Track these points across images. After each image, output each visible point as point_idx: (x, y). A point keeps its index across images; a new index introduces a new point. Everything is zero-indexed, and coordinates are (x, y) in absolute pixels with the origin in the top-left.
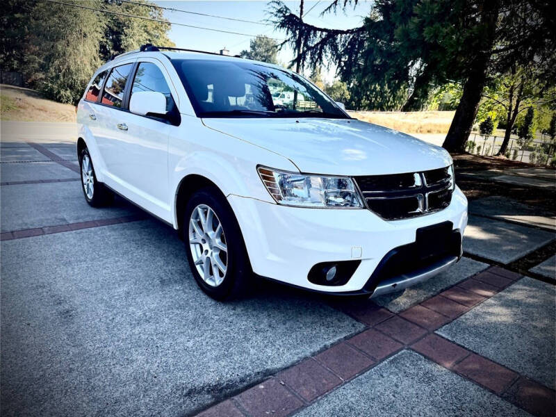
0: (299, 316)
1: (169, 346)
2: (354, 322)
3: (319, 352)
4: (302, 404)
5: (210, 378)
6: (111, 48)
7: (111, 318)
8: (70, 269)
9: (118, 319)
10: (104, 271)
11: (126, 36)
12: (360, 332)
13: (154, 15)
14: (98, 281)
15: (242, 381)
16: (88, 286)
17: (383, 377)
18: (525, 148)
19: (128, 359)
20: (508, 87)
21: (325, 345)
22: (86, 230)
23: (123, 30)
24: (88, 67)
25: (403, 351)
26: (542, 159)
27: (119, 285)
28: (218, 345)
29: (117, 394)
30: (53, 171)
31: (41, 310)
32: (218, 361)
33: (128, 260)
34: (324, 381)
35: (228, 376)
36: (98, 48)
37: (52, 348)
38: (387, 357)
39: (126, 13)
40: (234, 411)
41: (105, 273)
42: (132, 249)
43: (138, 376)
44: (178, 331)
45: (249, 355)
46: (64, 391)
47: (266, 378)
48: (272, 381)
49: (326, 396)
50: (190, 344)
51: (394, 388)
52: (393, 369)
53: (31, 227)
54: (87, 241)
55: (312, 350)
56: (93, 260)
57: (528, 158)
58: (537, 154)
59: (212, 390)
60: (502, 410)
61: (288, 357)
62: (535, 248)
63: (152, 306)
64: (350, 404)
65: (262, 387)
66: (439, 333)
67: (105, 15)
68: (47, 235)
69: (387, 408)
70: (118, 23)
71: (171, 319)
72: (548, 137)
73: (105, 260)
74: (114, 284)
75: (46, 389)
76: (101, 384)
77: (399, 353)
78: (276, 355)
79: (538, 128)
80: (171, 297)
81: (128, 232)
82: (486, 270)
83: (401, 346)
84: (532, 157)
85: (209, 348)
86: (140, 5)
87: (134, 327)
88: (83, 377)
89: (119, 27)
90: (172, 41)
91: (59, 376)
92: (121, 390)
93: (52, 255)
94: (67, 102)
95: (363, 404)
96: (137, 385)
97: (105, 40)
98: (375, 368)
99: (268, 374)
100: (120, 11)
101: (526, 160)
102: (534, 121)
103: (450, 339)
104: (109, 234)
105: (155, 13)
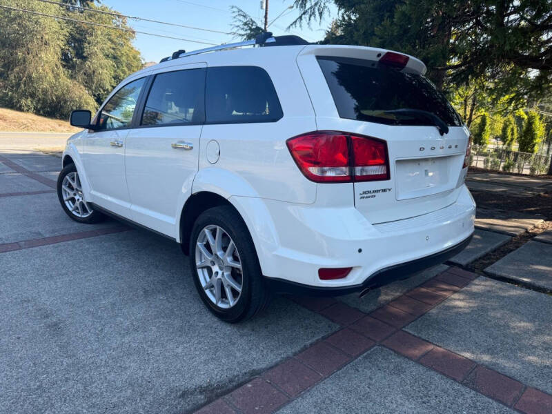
0: (280, 319)
1: (159, 352)
2: (330, 323)
3: (300, 352)
4: (287, 399)
5: (201, 380)
6: (73, 55)
7: (100, 329)
8: (53, 283)
9: (107, 329)
10: (87, 284)
11: (89, 43)
12: (335, 332)
13: (118, 23)
14: (82, 294)
15: (231, 381)
16: (73, 299)
17: (359, 371)
18: (480, 154)
19: (121, 366)
20: (462, 97)
21: (305, 346)
22: (64, 243)
23: (85, 38)
24: (51, 75)
25: (375, 348)
26: (496, 164)
27: (104, 296)
28: (206, 350)
29: (115, 400)
30: (20, 183)
31: (29, 324)
32: (207, 365)
33: (110, 272)
34: (306, 378)
35: (218, 377)
36: (60, 56)
37: (46, 359)
38: (361, 354)
39: (88, 21)
40: (226, 408)
41: (89, 286)
42: (112, 261)
43: (133, 382)
44: (166, 338)
45: (235, 357)
46: (63, 399)
47: (252, 378)
48: (259, 380)
49: (308, 391)
50: (179, 350)
51: (369, 381)
52: (368, 364)
53: (6, 242)
54: (66, 254)
55: (293, 351)
56: (75, 273)
57: (482, 162)
58: (491, 159)
59: (204, 391)
60: (463, 395)
61: (272, 358)
62: (489, 249)
63: (139, 315)
64: (331, 397)
65: (250, 386)
66: (406, 330)
67: (67, 23)
68: (24, 250)
69: (363, 398)
70: (80, 31)
71: (158, 327)
72: (501, 143)
73: (87, 274)
74: (98, 296)
75: (46, 399)
76: (98, 391)
77: (372, 350)
78: (261, 357)
79: (491, 134)
80: (156, 307)
81: (106, 245)
82: (446, 271)
83: (373, 343)
84: (486, 162)
85: (197, 353)
86: (103, 13)
87: (124, 337)
88: (79, 385)
89: (82, 35)
90: (137, 50)
91: (56, 386)
92: (118, 395)
93: (33, 270)
94: (28, 111)
95: (342, 396)
96: (133, 391)
97: (67, 47)
98: (351, 364)
99: (254, 374)
100: (83, 18)
101: (481, 165)
102: (487, 128)
103: (416, 335)
104: (87, 246)
105: (119, 21)
